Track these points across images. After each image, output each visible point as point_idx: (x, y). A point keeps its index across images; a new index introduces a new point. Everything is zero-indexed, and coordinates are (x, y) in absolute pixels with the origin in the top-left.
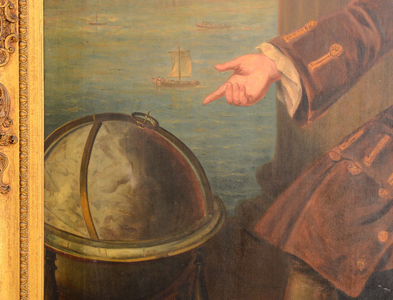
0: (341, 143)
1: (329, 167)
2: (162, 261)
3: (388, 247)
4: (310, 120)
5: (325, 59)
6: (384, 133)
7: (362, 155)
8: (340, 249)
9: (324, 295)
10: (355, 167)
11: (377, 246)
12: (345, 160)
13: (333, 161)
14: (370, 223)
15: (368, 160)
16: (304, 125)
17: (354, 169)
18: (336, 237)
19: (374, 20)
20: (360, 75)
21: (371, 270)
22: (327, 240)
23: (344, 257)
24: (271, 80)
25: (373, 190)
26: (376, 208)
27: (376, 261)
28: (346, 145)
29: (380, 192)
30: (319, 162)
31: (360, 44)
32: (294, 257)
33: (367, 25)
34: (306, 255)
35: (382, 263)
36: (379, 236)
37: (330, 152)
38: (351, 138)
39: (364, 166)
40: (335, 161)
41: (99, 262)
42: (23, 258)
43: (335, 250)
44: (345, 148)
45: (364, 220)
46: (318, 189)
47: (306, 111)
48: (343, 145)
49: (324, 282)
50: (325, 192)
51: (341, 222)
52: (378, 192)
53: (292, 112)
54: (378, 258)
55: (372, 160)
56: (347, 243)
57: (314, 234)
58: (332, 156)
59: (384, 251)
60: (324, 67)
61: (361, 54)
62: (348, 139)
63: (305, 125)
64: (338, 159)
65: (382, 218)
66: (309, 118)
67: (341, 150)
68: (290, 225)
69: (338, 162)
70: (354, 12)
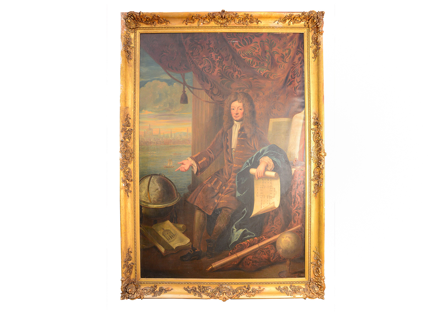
2: (166, 208)
5: (202, 161)
7: (211, 182)
9: (203, 215)
11: (215, 203)
17: (209, 186)
19: (213, 152)
20: (210, 164)
21: (214, 209)
23: (208, 206)
24: (190, 166)
26: (215, 194)
27: (215, 207)
28: (208, 180)
31: (210, 158)
32: (197, 206)
33: (211, 153)
35: (216, 207)
39: (211, 185)
41: (152, 208)
42: (135, 207)
47: (198, 173)
49: (203, 212)
53: (195, 173)
60: (202, 162)
61: (210, 160)
68: (195, 199)
70: (208, 150)
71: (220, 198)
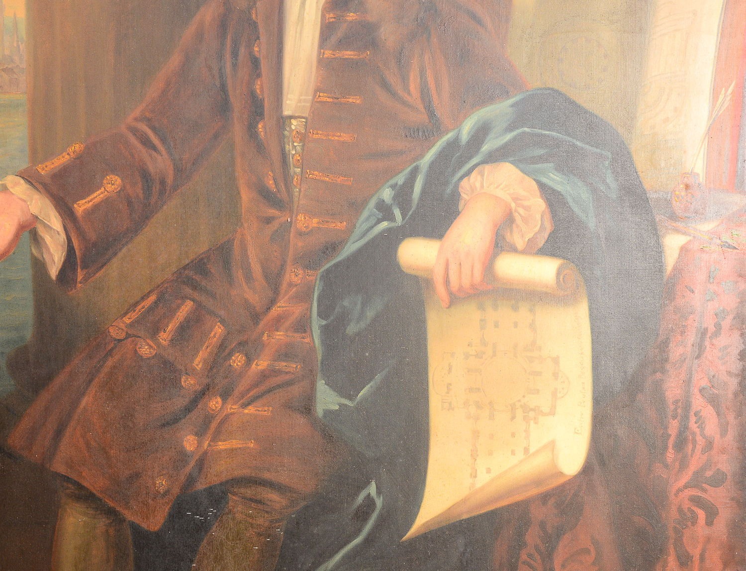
0: (126, 314)
1: (110, 348)
3: (197, 458)
4: (80, 283)
5: (98, 196)
6: (184, 298)
7: (155, 330)
8: (130, 463)
9: (112, 531)
10: (146, 347)
11: (183, 457)
12: (132, 337)
13: (115, 340)
14: (171, 425)
15: (165, 336)
16: (71, 290)
17: (145, 350)
18: (124, 448)
19: (163, 140)
20: (147, 218)
21: (176, 491)
22: (112, 451)
23: (137, 475)
24: (22, 228)
25: (173, 378)
26: (180, 402)
27: (183, 478)
28: (133, 316)
29: (183, 380)
30: (95, 341)
31: (146, 176)
32: (67, 479)
33: (154, 148)
34: (84, 474)
35: (191, 480)
36: (185, 443)
37: (111, 328)
38: (139, 307)
39: (159, 345)
40: (118, 340)
43: (124, 466)
44: (132, 320)
45: (163, 422)
46: (96, 380)
47: (75, 270)
48: (128, 316)
49: (111, 512)
50: (107, 384)
51: (131, 425)
52: (181, 381)
53: (54, 272)
54: (185, 473)
55: (171, 336)
56: (140, 454)
57: (93, 443)
58: (113, 332)
59: (192, 463)
60: (96, 207)
61: (147, 190)
62: (136, 307)
63: (74, 291)
64: (122, 336)
65: (187, 417)
66: (79, 280)
67: (127, 323)
68: (59, 433)
69: (123, 340)
70: (134, 131)
71: (214, 425)
